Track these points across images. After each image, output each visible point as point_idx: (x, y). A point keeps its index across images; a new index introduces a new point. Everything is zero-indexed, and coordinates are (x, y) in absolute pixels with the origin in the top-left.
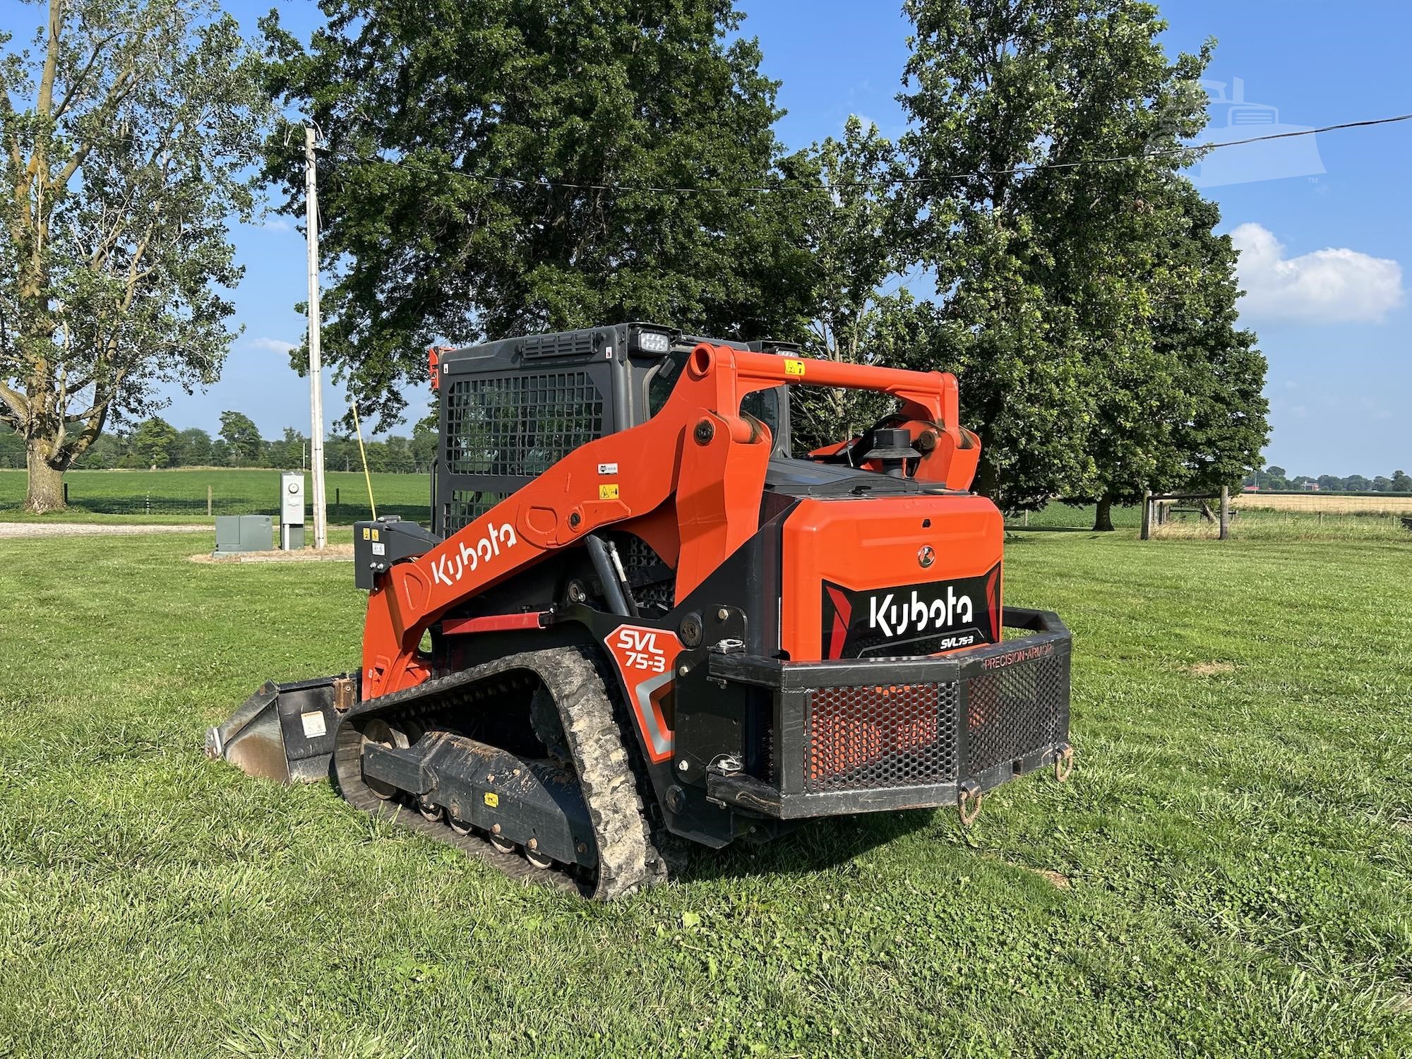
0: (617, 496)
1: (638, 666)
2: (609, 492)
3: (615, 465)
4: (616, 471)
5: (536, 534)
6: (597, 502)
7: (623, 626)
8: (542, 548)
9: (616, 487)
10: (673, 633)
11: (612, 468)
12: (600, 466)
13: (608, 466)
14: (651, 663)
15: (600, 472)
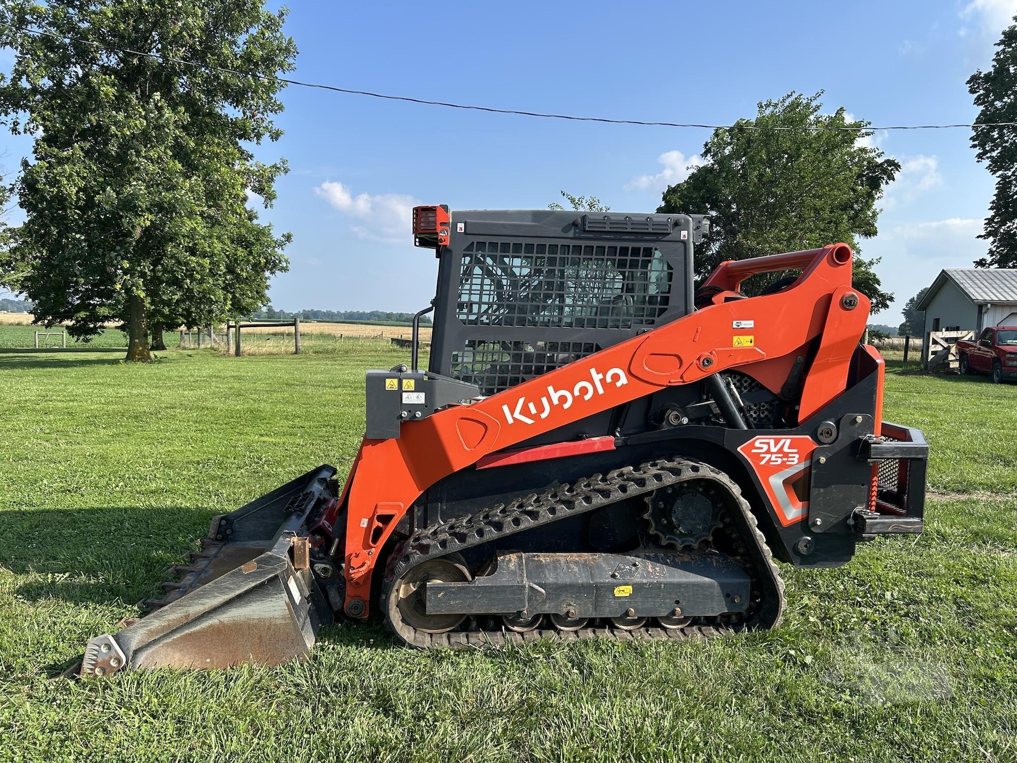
0: (752, 344)
1: (771, 463)
2: (744, 342)
3: (752, 322)
4: (752, 326)
5: (655, 375)
6: (731, 348)
7: (758, 437)
8: (663, 386)
9: (752, 337)
10: (808, 437)
11: (749, 324)
12: (735, 322)
13: (743, 322)
14: (785, 459)
15: (735, 326)
